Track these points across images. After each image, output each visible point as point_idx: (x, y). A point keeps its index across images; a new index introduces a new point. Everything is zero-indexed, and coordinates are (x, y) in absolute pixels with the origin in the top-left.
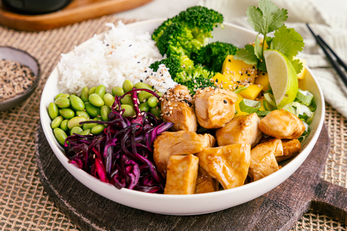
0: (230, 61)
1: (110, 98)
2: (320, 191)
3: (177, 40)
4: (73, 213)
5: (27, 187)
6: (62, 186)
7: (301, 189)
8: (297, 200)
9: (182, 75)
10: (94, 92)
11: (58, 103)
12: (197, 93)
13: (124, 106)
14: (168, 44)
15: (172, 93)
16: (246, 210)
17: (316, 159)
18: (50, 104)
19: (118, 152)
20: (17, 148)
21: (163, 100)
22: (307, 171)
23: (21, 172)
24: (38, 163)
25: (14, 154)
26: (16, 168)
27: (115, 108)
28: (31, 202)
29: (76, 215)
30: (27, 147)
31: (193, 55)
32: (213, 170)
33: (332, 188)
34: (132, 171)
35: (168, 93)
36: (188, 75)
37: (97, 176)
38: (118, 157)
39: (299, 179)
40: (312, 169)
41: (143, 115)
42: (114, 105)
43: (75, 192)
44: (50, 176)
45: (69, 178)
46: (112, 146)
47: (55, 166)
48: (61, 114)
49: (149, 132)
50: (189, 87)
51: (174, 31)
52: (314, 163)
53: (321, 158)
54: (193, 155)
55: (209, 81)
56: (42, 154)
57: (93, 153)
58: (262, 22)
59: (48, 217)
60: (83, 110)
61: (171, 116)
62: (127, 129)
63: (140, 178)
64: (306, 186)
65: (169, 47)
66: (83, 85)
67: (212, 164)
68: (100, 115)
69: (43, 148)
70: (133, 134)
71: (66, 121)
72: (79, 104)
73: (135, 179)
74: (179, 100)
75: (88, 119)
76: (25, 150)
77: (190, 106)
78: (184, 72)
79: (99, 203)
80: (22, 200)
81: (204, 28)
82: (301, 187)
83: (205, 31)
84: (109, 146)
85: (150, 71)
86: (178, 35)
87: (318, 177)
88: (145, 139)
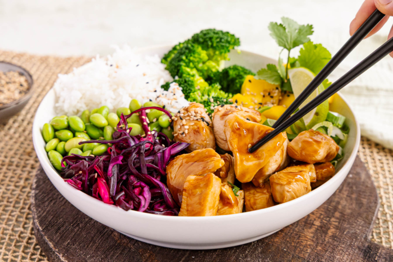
0: (250, 81)
1: (115, 118)
3: (190, 61)
5: (23, 238)
9: (197, 95)
10: (97, 112)
11: (54, 124)
12: (215, 111)
13: (130, 125)
14: (180, 66)
15: (186, 112)
17: (363, 218)
18: (45, 125)
19: (125, 173)
20: (10, 196)
21: (176, 119)
22: (353, 231)
23: (17, 221)
25: (8, 202)
26: (10, 217)
27: (120, 126)
30: (22, 193)
31: (209, 79)
34: (141, 193)
35: (182, 111)
36: (203, 95)
37: (99, 197)
38: (124, 178)
39: (344, 240)
41: (154, 135)
42: (119, 124)
46: (117, 164)
48: (57, 136)
49: (161, 151)
50: (205, 106)
51: (187, 51)
52: (362, 223)
53: (370, 218)
54: (213, 175)
55: (227, 100)
57: (95, 172)
58: (286, 37)
60: (83, 132)
61: (186, 136)
62: (135, 147)
63: (150, 203)
65: (181, 69)
66: (83, 108)
68: (103, 136)
70: (142, 153)
71: (62, 143)
72: (80, 124)
73: (145, 202)
74: (196, 118)
75: (89, 140)
76: (21, 197)
77: (208, 125)
78: (199, 92)
80: (18, 252)
81: (219, 50)
82: (347, 249)
83: (221, 53)
84: (114, 164)
85: (161, 91)
86: (191, 56)
87: (366, 238)
88: (157, 159)
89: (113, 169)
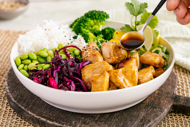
0: (117, 33)
1: (51, 53)
2: (177, 100)
3: (85, 26)
4: (35, 117)
6: (26, 105)
7: (166, 99)
8: (164, 104)
11: (21, 57)
14: (81, 28)
15: (88, 47)
16: (137, 109)
19: (61, 75)
21: (83, 51)
28: (6, 118)
29: (36, 118)
33: (183, 98)
34: (71, 84)
35: (86, 47)
38: (61, 78)
40: (170, 90)
41: (73, 59)
43: (34, 107)
44: (17, 101)
45: (29, 101)
47: (20, 96)
48: (23, 63)
49: (78, 64)
51: (83, 21)
59: (18, 124)
60: (36, 60)
61: (89, 58)
62: (65, 63)
64: (168, 98)
65: (81, 29)
67: (117, 77)
69: (11, 88)
70: (68, 66)
73: (73, 88)
74: (93, 49)
77: (100, 52)
78: (92, 39)
79: (49, 111)
81: (99, 20)
83: (100, 21)
84: (56, 71)
85: (73, 39)
86: (86, 23)
88: (76, 68)
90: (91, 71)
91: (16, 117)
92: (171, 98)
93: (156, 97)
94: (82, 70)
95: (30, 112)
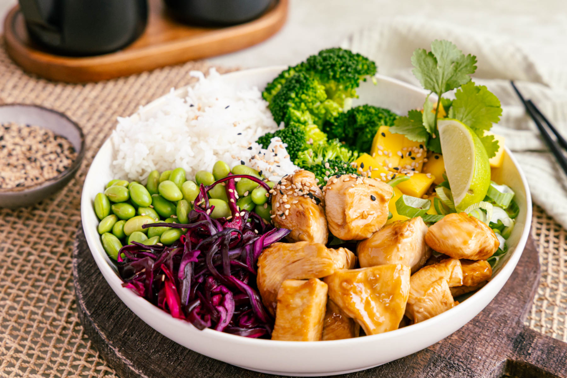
0: (383, 135)
1: (192, 189)
2: (521, 346)
3: (302, 101)
4: (129, 368)
5: (56, 327)
6: (112, 326)
7: (491, 341)
8: (484, 357)
9: (307, 156)
10: (168, 179)
11: (110, 195)
12: (329, 183)
13: (213, 202)
14: (287, 107)
15: (289, 183)
16: (403, 371)
17: (516, 295)
18: (98, 195)
19: (202, 273)
20: (43, 266)
21: (275, 193)
23: (49, 302)
24: (76, 289)
25: (39, 274)
26: (41, 296)
27: (199, 203)
28: (63, 350)
29: (132, 371)
30: (59, 263)
31: (326, 126)
32: (349, 304)
33: (541, 341)
34: (222, 303)
35: (284, 182)
36: (316, 156)
37: (167, 309)
38: (201, 280)
40: (510, 311)
41: (244, 216)
42: (197, 200)
43: (132, 336)
44: (93, 309)
45: (124, 314)
46: (191, 263)
47: (102, 294)
48: (114, 212)
49: (251, 242)
50: (317, 174)
51: (298, 85)
52: (514, 302)
54: (318, 280)
55: (349, 165)
56: (83, 274)
57: (162, 273)
58: (436, 75)
59: (88, 375)
60: (149, 207)
61: (286, 218)
62: (216, 237)
63: (234, 315)
64: (499, 337)
65: (288, 111)
66: (151, 168)
67: (348, 295)
68: (176, 215)
69: (85, 265)
70: (226, 245)
71: (121, 223)
72: (143, 196)
73: (227, 315)
74: (301, 193)
75: (157, 221)
76: (57, 268)
77: (317, 204)
78: (311, 150)
79: (169, 354)
80: (48, 346)
81: (345, 83)
83: (346, 88)
84: (186, 262)
85: (257, 147)
86: (303, 93)
88: (245, 253)
89: (186, 269)
90: (283, 265)
91: (86, 351)
92: (508, 336)
93: (467, 333)
94: (261, 258)
95: (119, 351)
